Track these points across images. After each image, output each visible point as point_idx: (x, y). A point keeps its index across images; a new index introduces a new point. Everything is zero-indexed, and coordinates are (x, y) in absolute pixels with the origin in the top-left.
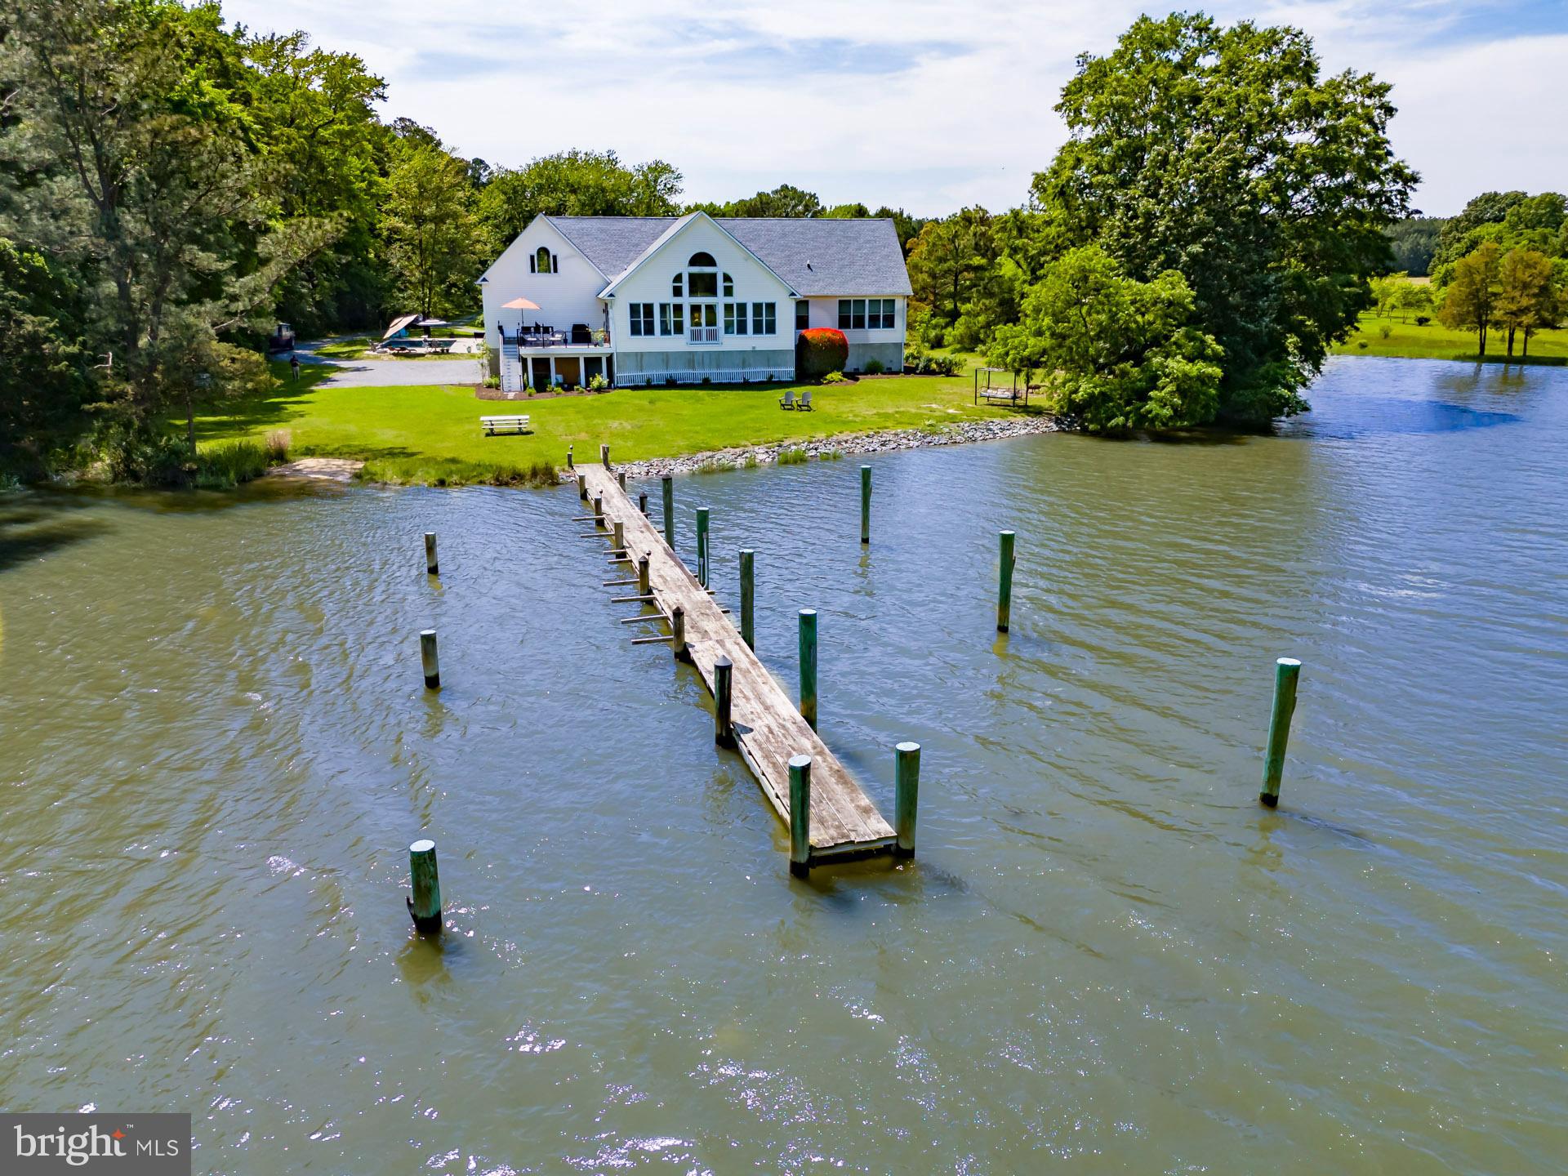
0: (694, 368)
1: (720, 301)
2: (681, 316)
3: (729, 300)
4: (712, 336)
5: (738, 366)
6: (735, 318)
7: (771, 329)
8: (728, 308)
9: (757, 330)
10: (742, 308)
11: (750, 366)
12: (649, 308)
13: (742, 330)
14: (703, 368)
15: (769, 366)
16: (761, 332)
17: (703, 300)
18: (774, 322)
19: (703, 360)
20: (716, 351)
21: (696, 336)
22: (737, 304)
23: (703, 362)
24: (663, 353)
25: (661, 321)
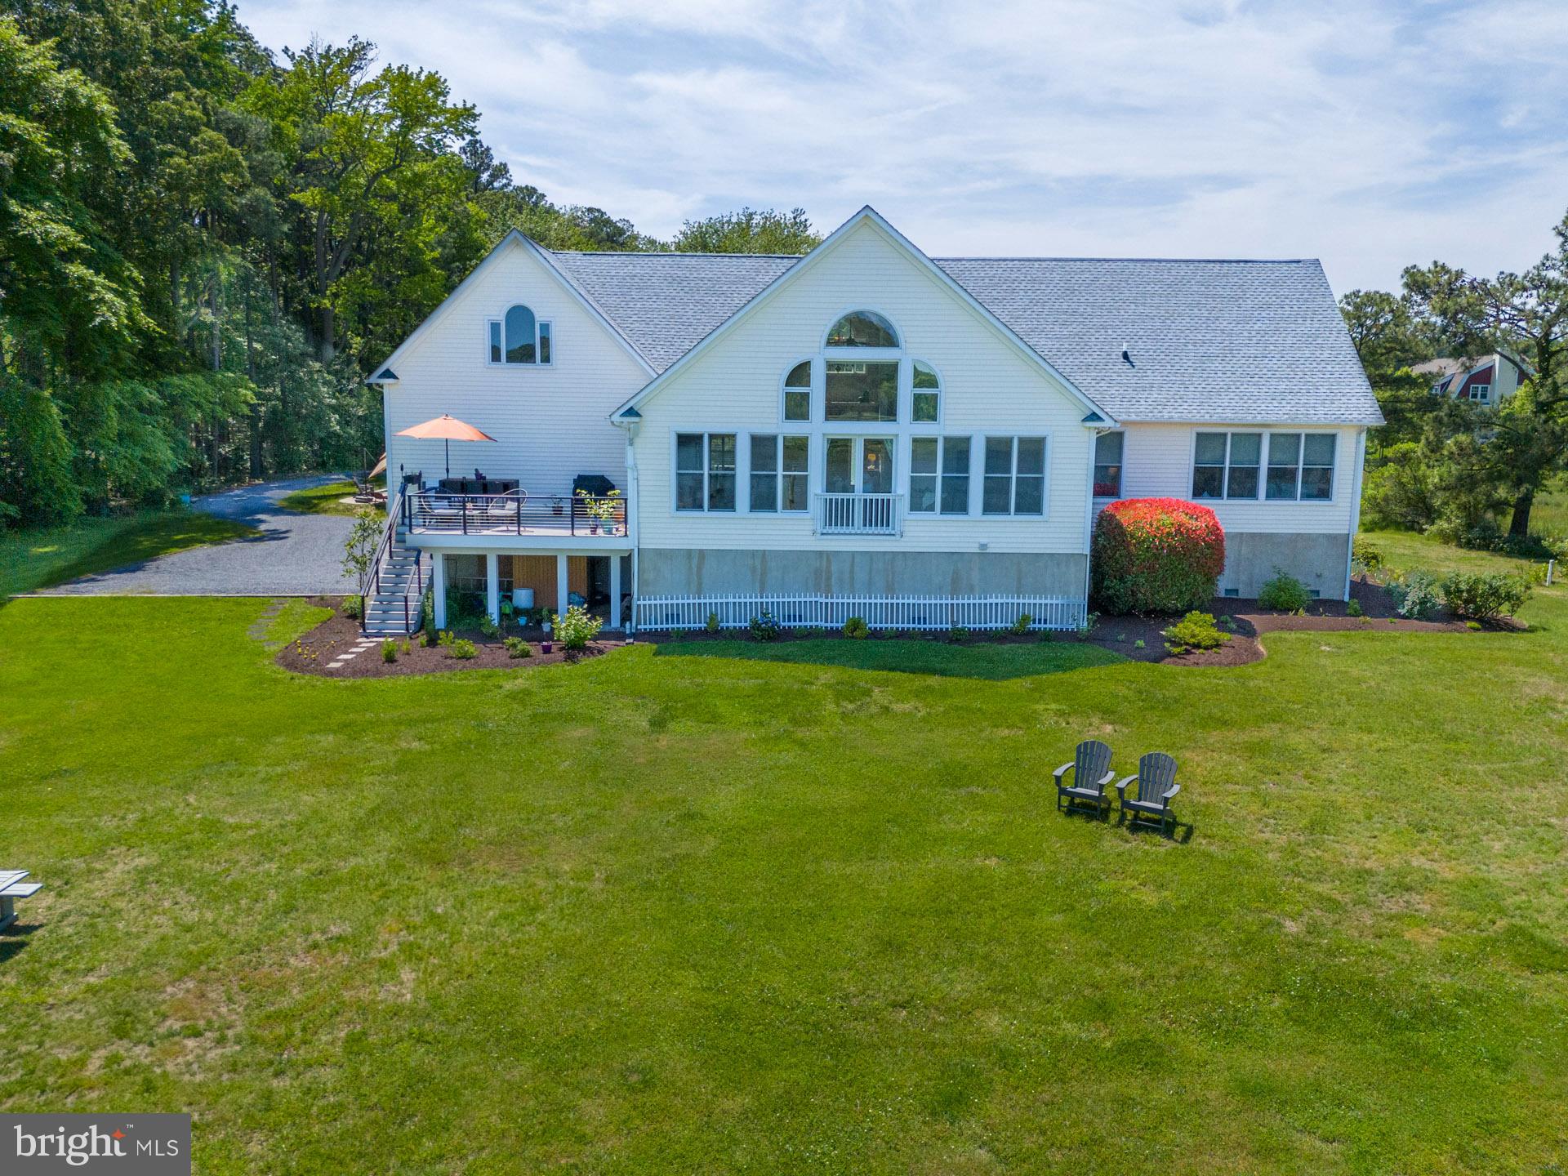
0: (828, 592)
1: (903, 431)
2: (805, 466)
3: (925, 429)
4: (879, 516)
5: (939, 591)
6: (939, 473)
7: (1031, 502)
8: (923, 449)
9: (995, 503)
10: (958, 451)
11: (971, 590)
12: (723, 445)
13: (956, 502)
14: (853, 593)
15: (1019, 592)
16: (1005, 510)
17: (858, 431)
18: (1038, 484)
19: (852, 572)
20: (885, 553)
21: (838, 515)
22: (947, 440)
23: (852, 578)
24: (753, 553)
25: (753, 477)
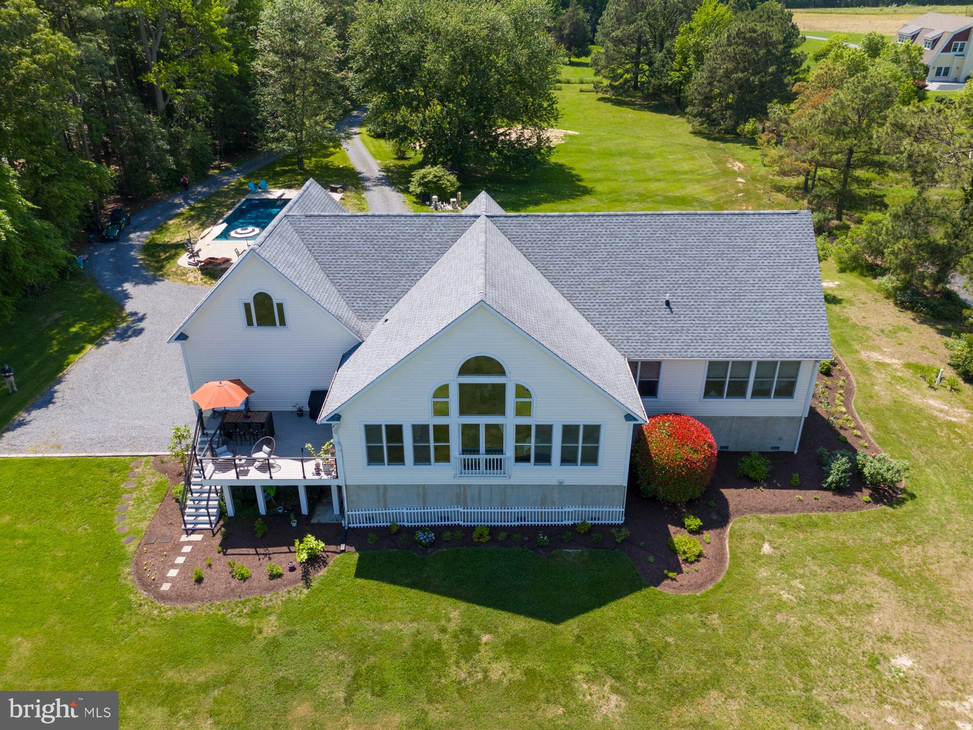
0: (465, 506)
1: (509, 421)
2: (447, 440)
3: (523, 421)
4: (496, 465)
6: (533, 444)
7: (591, 458)
8: (522, 432)
9: (568, 458)
10: (545, 432)
11: (553, 504)
12: (395, 432)
13: (543, 459)
16: (574, 463)
17: (482, 420)
18: (596, 449)
19: (479, 495)
20: (500, 485)
21: (469, 466)
22: (537, 426)
23: (480, 498)
24: (418, 486)
25: (415, 447)
